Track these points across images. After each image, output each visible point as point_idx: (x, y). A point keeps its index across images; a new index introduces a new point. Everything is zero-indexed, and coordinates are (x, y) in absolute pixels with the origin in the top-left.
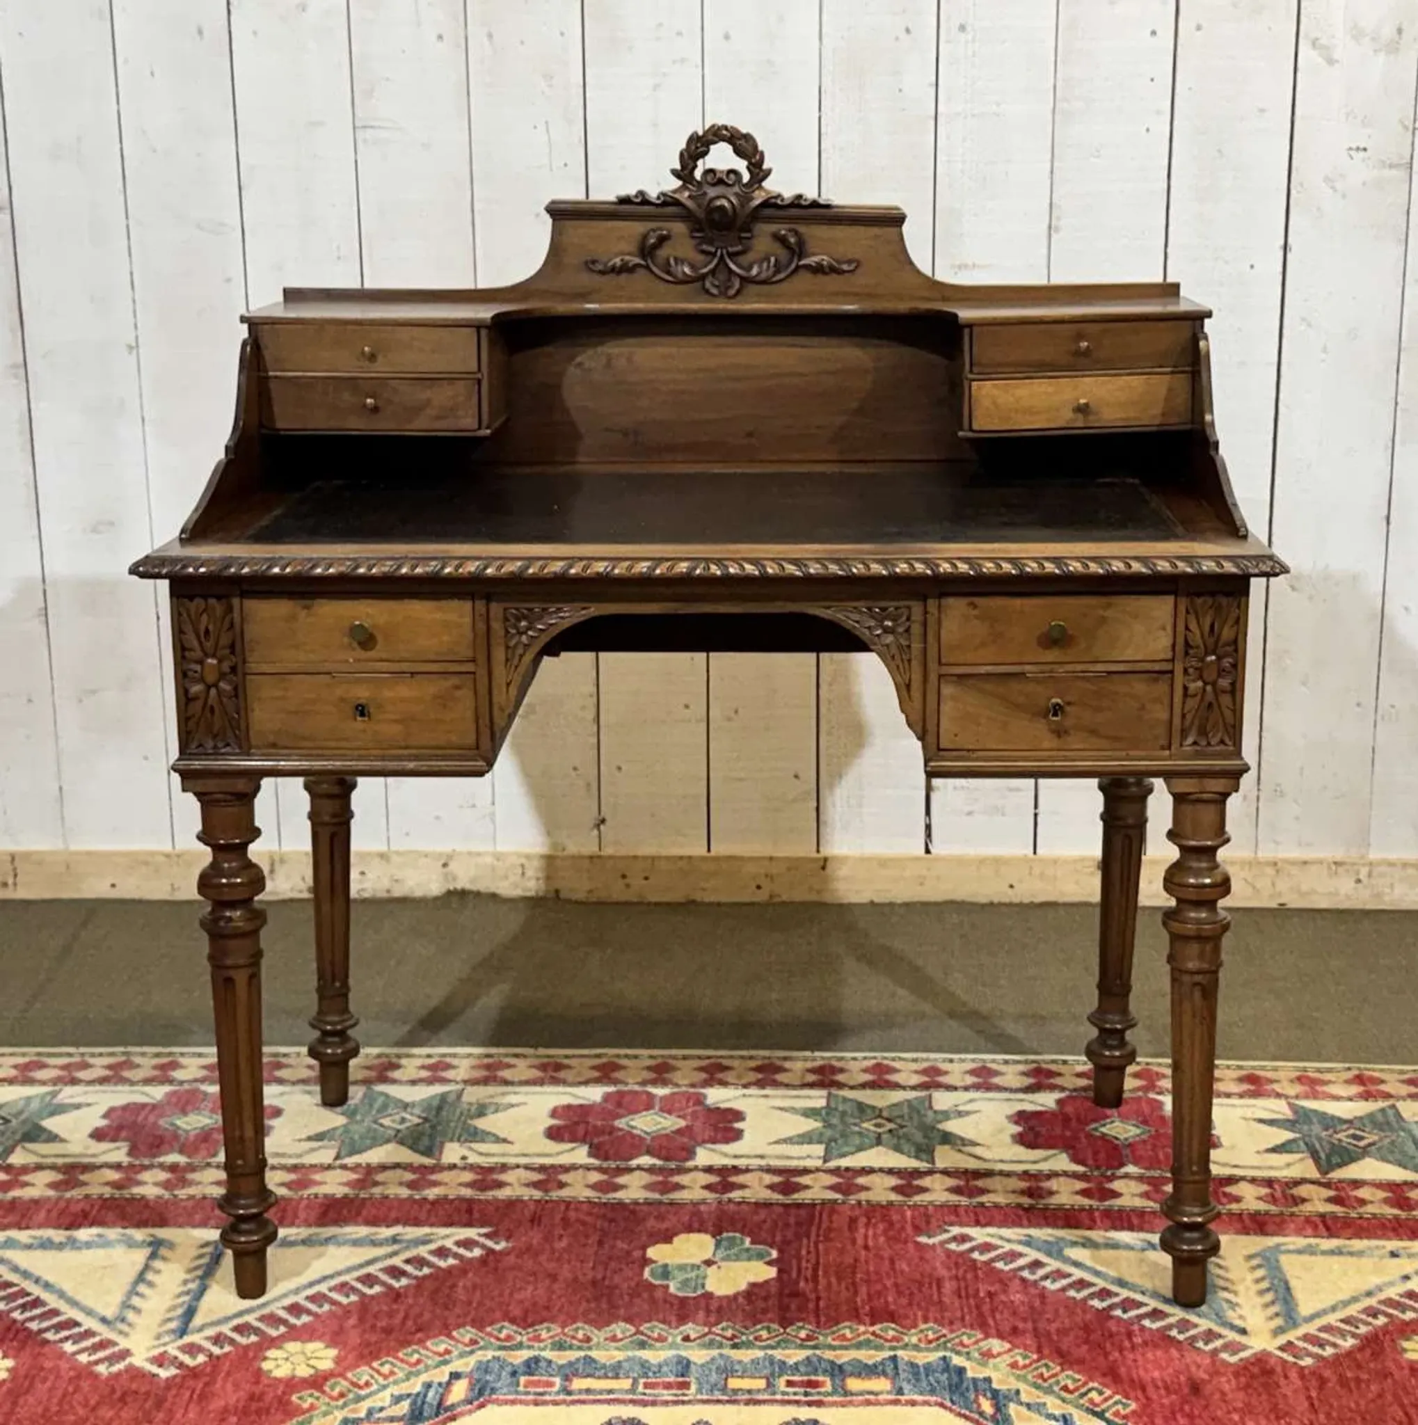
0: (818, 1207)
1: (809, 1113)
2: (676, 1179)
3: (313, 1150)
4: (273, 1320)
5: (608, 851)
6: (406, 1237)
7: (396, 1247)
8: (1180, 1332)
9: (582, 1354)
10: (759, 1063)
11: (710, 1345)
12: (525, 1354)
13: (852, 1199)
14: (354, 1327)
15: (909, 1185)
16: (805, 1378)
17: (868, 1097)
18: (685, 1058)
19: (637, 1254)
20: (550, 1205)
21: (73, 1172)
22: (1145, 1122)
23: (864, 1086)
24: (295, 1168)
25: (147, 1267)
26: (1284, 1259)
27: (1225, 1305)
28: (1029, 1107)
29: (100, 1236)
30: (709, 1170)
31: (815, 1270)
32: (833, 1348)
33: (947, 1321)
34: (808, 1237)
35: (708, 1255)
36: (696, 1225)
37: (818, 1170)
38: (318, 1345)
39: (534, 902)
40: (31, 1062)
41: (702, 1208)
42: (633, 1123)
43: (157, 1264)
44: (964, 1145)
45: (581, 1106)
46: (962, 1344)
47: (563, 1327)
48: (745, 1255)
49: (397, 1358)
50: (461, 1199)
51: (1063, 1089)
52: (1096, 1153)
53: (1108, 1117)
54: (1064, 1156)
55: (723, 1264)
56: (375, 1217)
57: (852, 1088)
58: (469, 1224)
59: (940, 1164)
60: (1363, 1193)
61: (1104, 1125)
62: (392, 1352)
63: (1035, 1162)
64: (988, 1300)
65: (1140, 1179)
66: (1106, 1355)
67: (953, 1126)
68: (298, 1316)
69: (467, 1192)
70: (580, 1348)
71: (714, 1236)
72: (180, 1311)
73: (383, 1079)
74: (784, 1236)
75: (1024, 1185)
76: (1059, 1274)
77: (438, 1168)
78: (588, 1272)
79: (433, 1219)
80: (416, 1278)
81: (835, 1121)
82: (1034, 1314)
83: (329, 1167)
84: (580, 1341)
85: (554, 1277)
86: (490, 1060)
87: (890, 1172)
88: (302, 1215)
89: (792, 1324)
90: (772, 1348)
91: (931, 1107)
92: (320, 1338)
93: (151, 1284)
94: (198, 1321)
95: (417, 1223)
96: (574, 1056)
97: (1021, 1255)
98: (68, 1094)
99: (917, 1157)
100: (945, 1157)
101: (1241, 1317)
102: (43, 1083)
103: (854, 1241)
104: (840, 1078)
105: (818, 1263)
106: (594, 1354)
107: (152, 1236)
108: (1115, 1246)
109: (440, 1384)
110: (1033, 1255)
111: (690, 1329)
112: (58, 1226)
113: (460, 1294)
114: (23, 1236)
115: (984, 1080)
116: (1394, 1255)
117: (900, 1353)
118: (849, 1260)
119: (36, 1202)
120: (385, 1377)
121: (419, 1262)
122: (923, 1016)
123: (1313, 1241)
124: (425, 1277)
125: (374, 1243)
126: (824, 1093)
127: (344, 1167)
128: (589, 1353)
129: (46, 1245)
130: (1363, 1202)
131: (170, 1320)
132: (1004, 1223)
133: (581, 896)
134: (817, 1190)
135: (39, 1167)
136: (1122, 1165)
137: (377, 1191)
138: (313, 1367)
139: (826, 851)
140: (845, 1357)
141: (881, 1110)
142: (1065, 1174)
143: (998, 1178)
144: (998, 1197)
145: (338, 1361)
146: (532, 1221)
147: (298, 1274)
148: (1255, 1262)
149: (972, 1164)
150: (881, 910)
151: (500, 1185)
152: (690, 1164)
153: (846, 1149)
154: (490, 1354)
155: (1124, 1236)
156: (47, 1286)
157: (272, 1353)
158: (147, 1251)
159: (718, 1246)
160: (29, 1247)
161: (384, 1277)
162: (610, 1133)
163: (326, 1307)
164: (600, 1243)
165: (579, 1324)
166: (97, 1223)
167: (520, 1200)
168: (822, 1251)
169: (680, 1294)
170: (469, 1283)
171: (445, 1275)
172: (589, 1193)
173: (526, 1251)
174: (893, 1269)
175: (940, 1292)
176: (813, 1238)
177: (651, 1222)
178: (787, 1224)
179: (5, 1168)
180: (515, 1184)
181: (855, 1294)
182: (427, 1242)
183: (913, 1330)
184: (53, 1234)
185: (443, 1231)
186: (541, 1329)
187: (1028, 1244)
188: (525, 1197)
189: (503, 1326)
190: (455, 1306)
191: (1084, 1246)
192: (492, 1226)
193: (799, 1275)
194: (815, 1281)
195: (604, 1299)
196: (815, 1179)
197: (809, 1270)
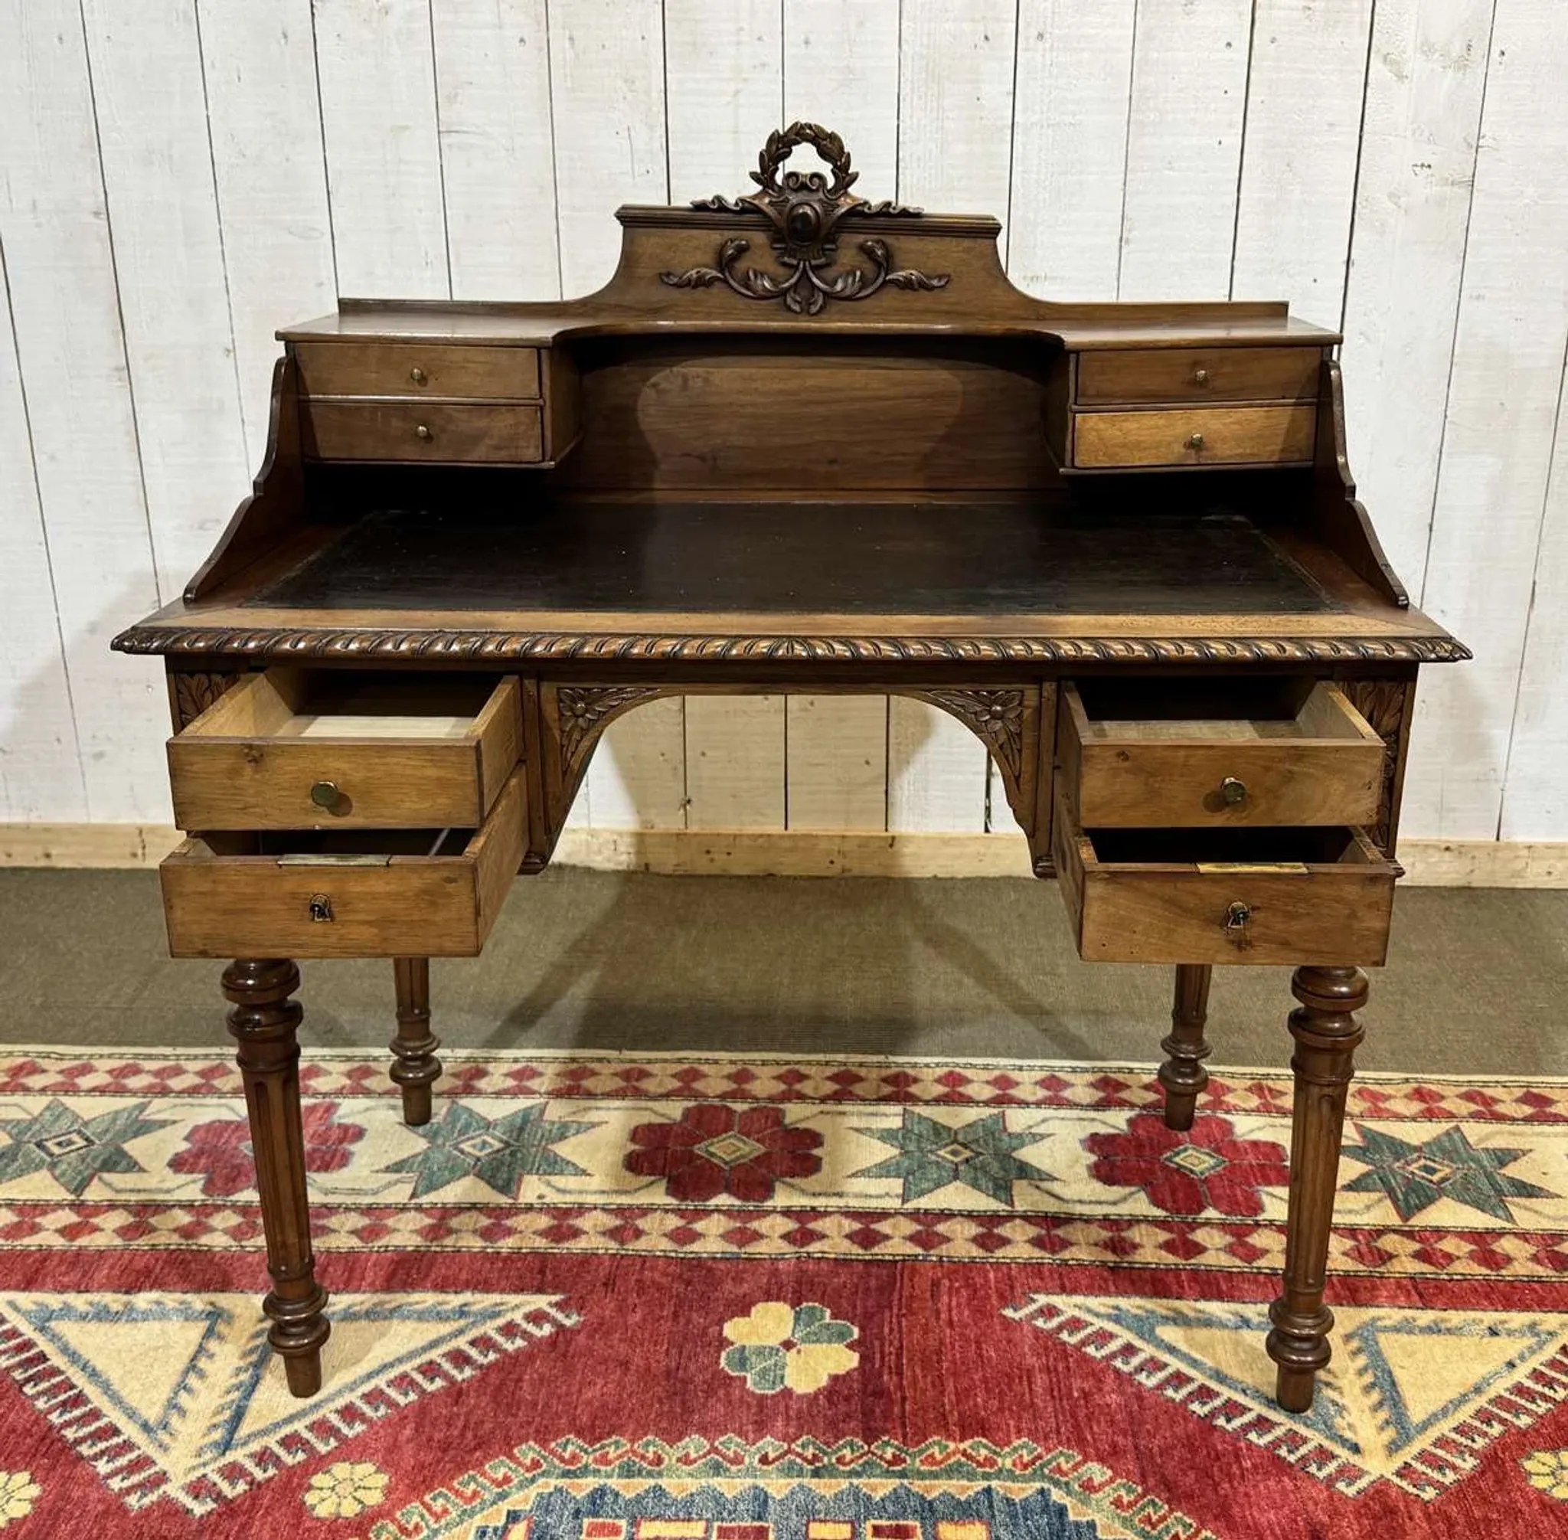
0: (899, 1266)
1: (887, 1136)
2: (755, 1225)
3: (390, 1184)
4: (323, 1428)
5: (694, 829)
6: (474, 1308)
7: (462, 1322)
8: (1290, 1452)
9: (652, 1482)
10: (835, 1070)
11: (789, 1471)
12: (590, 1483)
13: (934, 1255)
14: (409, 1441)
15: (990, 1235)
16: (893, 1523)
17: (941, 1114)
18: (764, 1063)
19: (713, 1330)
20: (624, 1262)
21: (145, 1211)
22: (1218, 1150)
23: (938, 1101)
24: (368, 1210)
25: (201, 1349)
26: (1382, 1338)
27: (1332, 1410)
28: (1103, 1130)
29: (158, 1303)
30: (787, 1213)
31: (899, 1356)
32: (922, 1476)
33: (1041, 1435)
34: (891, 1309)
35: (786, 1334)
36: (774, 1291)
37: (897, 1213)
38: (367, 1468)
39: (626, 877)
40: (127, 1066)
41: (781, 1265)
42: (712, 1149)
43: (213, 1345)
44: (1041, 1180)
45: (661, 1125)
46: (1059, 1469)
47: (632, 1441)
48: (824, 1335)
49: (450, 1489)
50: (535, 1254)
51: (1132, 1106)
52: (1173, 1193)
53: (1179, 1143)
54: (1142, 1195)
55: (802, 1347)
56: (445, 1278)
57: (927, 1103)
58: (540, 1290)
59: (1020, 1206)
60: (1448, 1245)
61: (1178, 1154)
62: (446, 1480)
63: (1114, 1203)
64: (1082, 1402)
65: (1223, 1226)
66: (1216, 1486)
67: (1028, 1154)
68: (350, 1424)
69: (541, 1243)
70: (650, 1474)
71: (793, 1307)
72: (227, 1414)
73: (469, 1090)
74: (865, 1307)
75: (1105, 1234)
76: (1155, 1365)
77: (514, 1210)
78: (661, 1361)
79: (503, 1283)
80: (481, 1366)
81: (912, 1147)
82: (1134, 1425)
83: (403, 1209)
84: (650, 1464)
85: (625, 1365)
86: (574, 1066)
87: (970, 1215)
88: (370, 1276)
89: (877, 1438)
90: (858, 1475)
91: (1005, 1129)
92: (371, 1458)
93: (202, 1375)
94: (244, 1430)
95: (487, 1287)
96: (657, 1061)
97: (1111, 1336)
98: (158, 1108)
99: (995, 1196)
100: (1025, 1198)
101: (1350, 1426)
102: (134, 1093)
103: (938, 1312)
104: (914, 1089)
105: (901, 1347)
106: (663, 1482)
107: (212, 1304)
108: (1208, 1323)
109: (496, 1529)
110: (1125, 1336)
111: (770, 1445)
112: (116, 1290)
113: (526, 1393)
114: (79, 1301)
115: (1054, 1093)
116: (1493, 1332)
117: (994, 1483)
118: (932, 1342)
119: (101, 1254)
120: (438, 1517)
121: (484, 1343)
122: (988, 1010)
123: (1409, 1313)
124: (491, 1366)
125: (441, 1317)
126: (898, 1109)
127: (419, 1208)
128: (660, 1482)
129: (103, 1315)
130: (1449, 1258)
131: (215, 1426)
132: (1091, 1290)
133: (669, 869)
134: (897, 1243)
135: (112, 1206)
136: (1201, 1208)
137: (449, 1241)
138: (360, 1502)
139: (894, 830)
140: (936, 1489)
141: (956, 1133)
142: (1146, 1220)
143: (1079, 1225)
144: (1080, 1254)
145: (388, 1491)
146: (605, 1284)
147: (358, 1361)
148: (1355, 1344)
149: (1052, 1207)
150: (944, 885)
151: (576, 1233)
152: (769, 1204)
153: (925, 1185)
154: (554, 1482)
155: (1215, 1308)
156: (94, 1375)
157: (318, 1480)
158: (203, 1326)
159: (797, 1319)
160: (83, 1317)
161: (447, 1366)
162: (690, 1161)
163: (382, 1410)
164: (676, 1316)
165: (650, 1437)
166: (159, 1284)
167: (596, 1254)
168: (905, 1330)
169: (758, 1392)
170: (535, 1376)
171: (511, 1364)
172: (666, 1245)
173: (597, 1328)
174: (981, 1356)
175: (1031, 1390)
176: (895, 1311)
177: (729, 1286)
178: (868, 1289)
179: (78, 1207)
180: (591, 1232)
181: (942, 1393)
182: (496, 1315)
183: (1007, 1449)
184: (113, 1300)
185: (513, 1299)
186: (609, 1445)
187: (1117, 1320)
188: (601, 1252)
189: (568, 1441)
190: (519, 1409)
191: (1176, 1324)
192: (564, 1292)
193: (882, 1365)
194: (900, 1374)
195: (678, 1399)
196: (894, 1227)
197: (893, 1357)
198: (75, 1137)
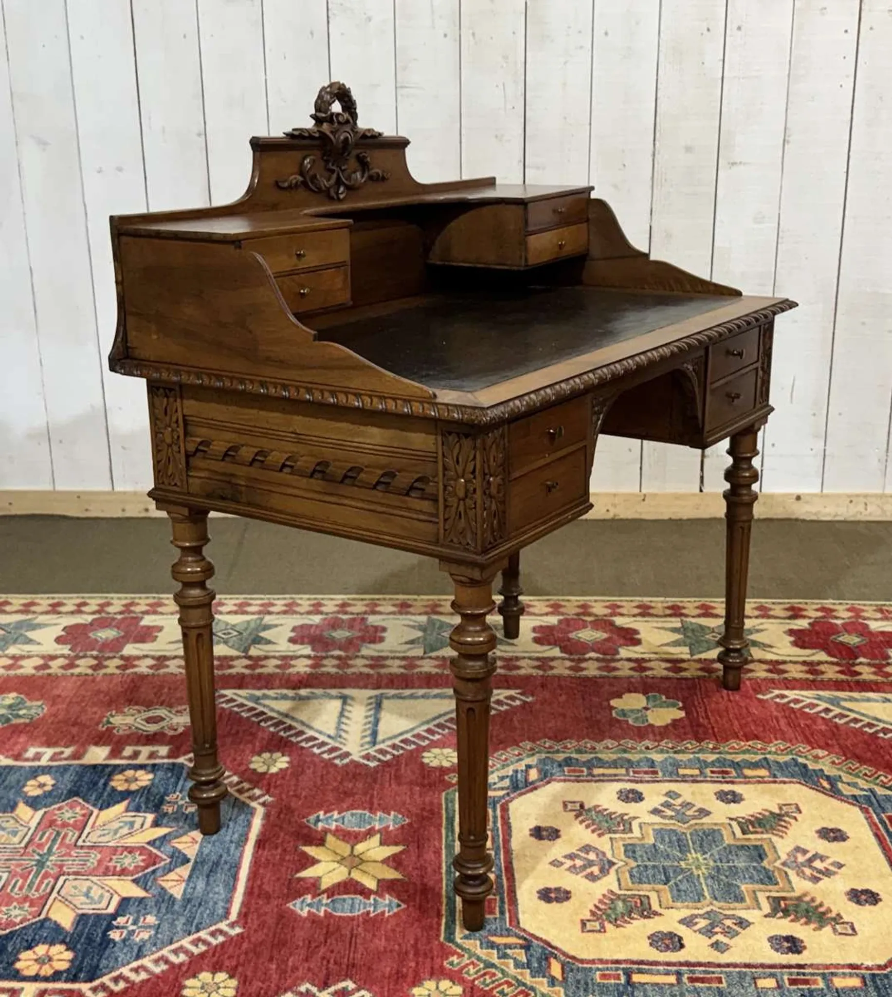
0: (696, 680)
1: (674, 630)
3: (411, 649)
4: (419, 736)
9: (593, 755)
10: (637, 603)
11: (661, 751)
12: (562, 756)
16: (720, 769)
18: (595, 601)
19: (605, 704)
22: (862, 635)
23: (698, 616)
24: (404, 658)
25: (343, 709)
29: (312, 693)
31: (706, 712)
32: (730, 753)
34: (697, 695)
35: (643, 705)
37: (689, 660)
38: (446, 750)
40: (242, 603)
41: (632, 680)
42: (578, 635)
43: (348, 708)
44: (765, 647)
45: (547, 626)
46: (800, 752)
47: (578, 742)
48: (664, 705)
51: (810, 618)
52: (840, 652)
53: (839, 633)
54: (823, 653)
55: (655, 709)
57: (692, 617)
58: (508, 688)
59: (756, 657)
61: (839, 636)
63: (807, 656)
66: (883, 757)
68: (433, 735)
70: (591, 753)
72: (369, 732)
74: (683, 695)
76: (842, 716)
83: (422, 658)
84: (590, 749)
85: (563, 715)
88: (417, 682)
90: (696, 753)
92: (447, 746)
93: (348, 718)
94: (380, 737)
97: (817, 705)
98: (269, 619)
102: (252, 613)
104: (684, 612)
106: (599, 756)
107: (340, 693)
108: (868, 700)
109: (522, 771)
110: (823, 705)
111: (647, 743)
114: (271, 693)
115: (764, 613)
117: (767, 756)
118: (722, 707)
126: (679, 619)
127: (430, 658)
128: (597, 755)
129: (286, 698)
131: (365, 736)
132: (802, 689)
135: (267, 657)
136: (857, 658)
138: (451, 762)
139: (645, 490)
140: (738, 758)
141: (712, 629)
142: (827, 662)
143: (790, 664)
146: (542, 686)
149: (773, 657)
150: (676, 523)
153: (701, 649)
154: (543, 756)
155: (870, 695)
156: (293, 719)
157: (425, 754)
158: (340, 701)
159: (648, 699)
162: (568, 641)
163: (446, 731)
165: (586, 740)
166: (309, 686)
167: (532, 675)
168: (706, 703)
170: (519, 718)
171: (505, 715)
172: (568, 672)
173: (543, 702)
174: (749, 712)
175: (778, 724)
176: (699, 696)
178: (682, 688)
179: (249, 657)
180: (526, 667)
181: (732, 725)
183: (771, 744)
184: (287, 692)
186: (566, 743)
187: (818, 699)
188: (534, 674)
189: (545, 741)
190: (515, 730)
191: (850, 700)
192: (521, 689)
193: (697, 715)
194: (708, 718)
195: (595, 727)
196: (689, 665)
197: (702, 713)
198: (231, 631)
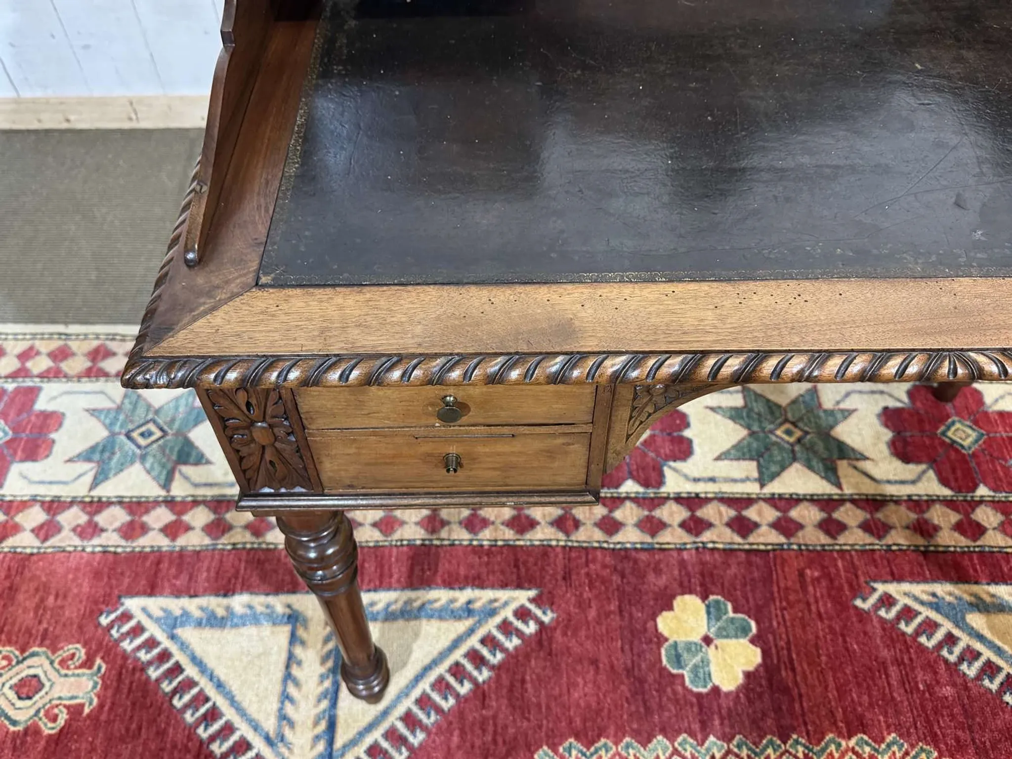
0: (771, 555)
1: (734, 415)
6: (477, 606)
7: (471, 620)
13: (794, 543)
14: (459, 747)
15: (830, 520)
17: (773, 392)
19: (650, 624)
21: (219, 508)
22: (977, 423)
25: (291, 656)
28: (892, 403)
29: (250, 606)
30: (679, 500)
31: (789, 650)
33: (904, 730)
35: (703, 630)
36: (686, 583)
37: (759, 498)
41: (685, 555)
43: (298, 651)
44: (858, 460)
47: (616, 744)
48: (731, 629)
50: (508, 547)
52: (954, 470)
53: (948, 417)
54: (931, 474)
55: (718, 643)
56: (450, 573)
58: (519, 586)
59: (848, 490)
65: (993, 504)
67: (842, 432)
69: (510, 535)
71: (703, 600)
72: (323, 725)
76: (971, 655)
79: (491, 578)
80: (493, 666)
82: (968, 718)
85: (594, 662)
87: (812, 499)
88: (395, 572)
89: (788, 736)
91: (820, 405)
95: (480, 583)
97: (936, 625)
99: (826, 478)
100: (849, 480)
107: (289, 606)
108: (1001, 608)
110: (945, 624)
111: (714, 744)
112: (217, 593)
113: (531, 694)
119: (197, 554)
121: (492, 643)
124: (500, 666)
125: (455, 615)
129: (213, 621)
131: (317, 737)
132: (913, 577)
134: (765, 531)
137: (444, 534)
142: (939, 500)
143: (892, 507)
146: (565, 578)
147: (405, 663)
149: (869, 488)
151: (532, 523)
152: (664, 491)
153: (773, 468)
156: (220, 685)
158: (287, 630)
159: (708, 614)
160: (200, 624)
161: (469, 667)
163: (433, 717)
165: (627, 739)
166: (247, 587)
167: (550, 546)
168: (788, 624)
169: (695, 689)
170: (534, 677)
171: (514, 662)
172: (598, 535)
173: (567, 624)
174: (847, 649)
175: (889, 684)
176: (778, 603)
177: (651, 577)
178: (753, 580)
179: (170, 503)
180: (543, 523)
181: (826, 687)
182: (493, 613)
183: (883, 746)
184: (215, 603)
185: (503, 595)
186: (600, 749)
187: (936, 607)
188: (554, 543)
189: (571, 744)
190: (529, 713)
191: (980, 611)
192: (537, 586)
193: (779, 660)
194: (793, 670)
195: (640, 697)
196: (760, 513)
197: (785, 652)
198: (151, 427)
